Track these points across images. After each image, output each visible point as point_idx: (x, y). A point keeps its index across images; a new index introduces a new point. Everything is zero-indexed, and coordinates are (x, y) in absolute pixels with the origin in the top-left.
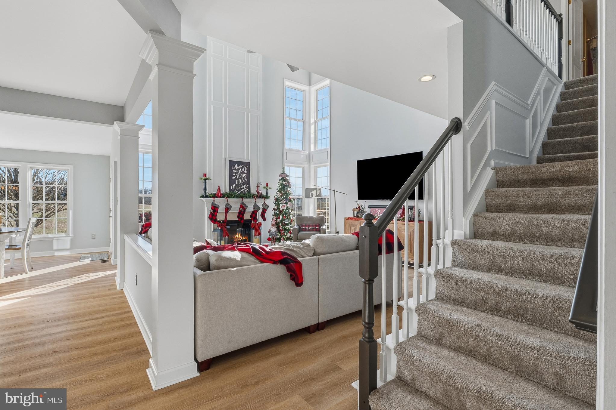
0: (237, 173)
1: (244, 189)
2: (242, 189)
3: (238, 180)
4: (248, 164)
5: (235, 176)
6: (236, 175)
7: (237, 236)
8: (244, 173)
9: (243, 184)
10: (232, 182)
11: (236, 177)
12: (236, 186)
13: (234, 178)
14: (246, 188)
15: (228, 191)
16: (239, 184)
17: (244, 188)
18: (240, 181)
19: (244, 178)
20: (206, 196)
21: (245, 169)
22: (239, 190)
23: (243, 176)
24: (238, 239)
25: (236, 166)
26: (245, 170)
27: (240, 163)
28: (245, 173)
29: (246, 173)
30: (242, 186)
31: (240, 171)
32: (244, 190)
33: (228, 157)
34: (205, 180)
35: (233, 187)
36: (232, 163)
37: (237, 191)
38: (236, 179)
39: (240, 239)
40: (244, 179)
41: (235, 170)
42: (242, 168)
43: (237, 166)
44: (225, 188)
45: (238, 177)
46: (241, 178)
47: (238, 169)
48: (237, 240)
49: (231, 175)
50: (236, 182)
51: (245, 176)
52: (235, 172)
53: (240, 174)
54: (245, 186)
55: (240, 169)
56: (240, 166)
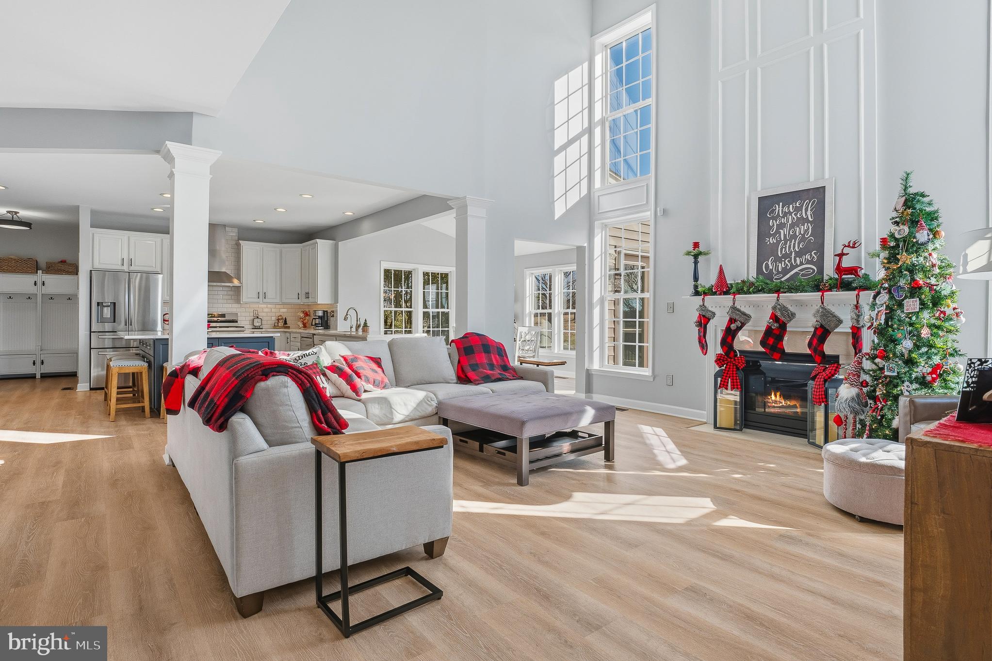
0: (781, 226)
1: (803, 267)
2: (797, 266)
3: (786, 244)
4: (817, 195)
5: (774, 235)
6: (777, 232)
7: (773, 395)
8: (805, 221)
9: (799, 254)
10: (765, 253)
11: (780, 235)
12: (778, 260)
13: (772, 240)
14: (808, 262)
15: (753, 274)
16: (787, 256)
17: (802, 264)
18: (790, 246)
19: (803, 235)
20: (697, 293)
21: (806, 210)
22: (785, 271)
23: (800, 230)
25: (779, 208)
26: (809, 213)
27: (790, 198)
28: (808, 221)
29: (811, 222)
30: (795, 260)
31: (791, 219)
32: (801, 270)
33: (759, 188)
34: (696, 257)
35: (767, 266)
36: (766, 204)
37: (779, 273)
38: (778, 242)
39: (781, 405)
40: (803, 238)
41: (775, 218)
42: (798, 209)
43: (783, 207)
44: (746, 271)
45: (785, 236)
46: (794, 237)
47: (785, 214)
48: (773, 404)
49: (763, 234)
50: (779, 248)
51: (806, 231)
52: (775, 224)
53: (793, 226)
54: (808, 257)
55: (790, 213)
56: (791, 206)
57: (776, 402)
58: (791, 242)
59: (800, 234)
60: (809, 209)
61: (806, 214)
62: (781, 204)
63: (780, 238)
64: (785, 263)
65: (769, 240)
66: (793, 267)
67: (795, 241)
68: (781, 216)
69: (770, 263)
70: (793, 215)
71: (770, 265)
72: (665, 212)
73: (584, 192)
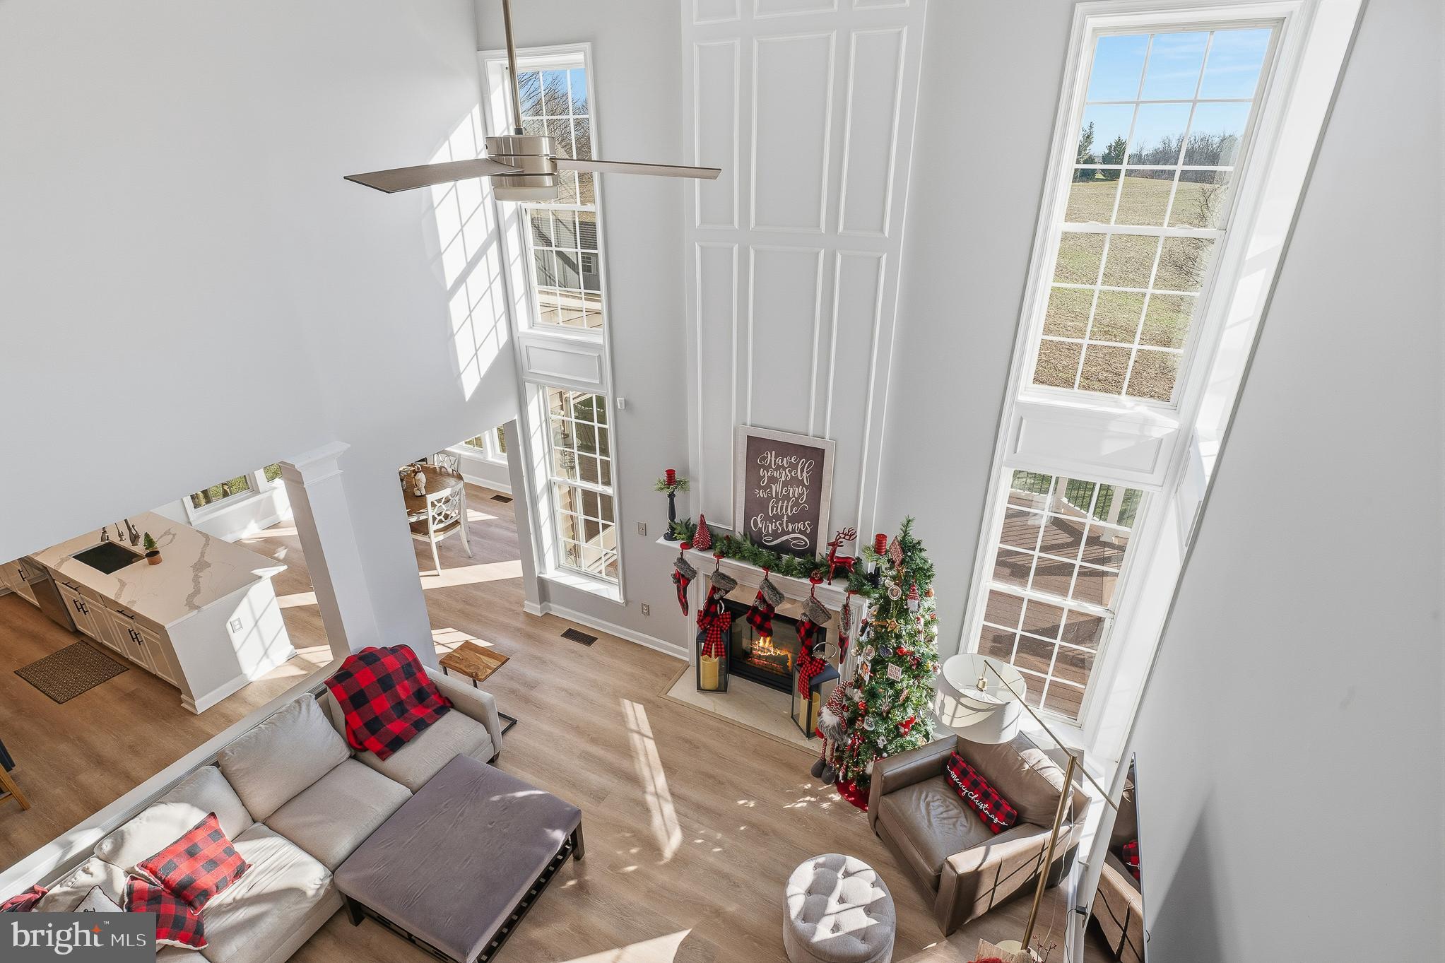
0: (773, 480)
1: (795, 535)
2: (788, 533)
3: (777, 503)
4: (815, 456)
5: (765, 488)
6: (768, 486)
7: (761, 641)
8: (800, 482)
9: (792, 519)
10: (754, 506)
11: (771, 490)
12: (768, 519)
13: (762, 494)
14: (801, 532)
15: (740, 528)
16: (778, 518)
17: (793, 532)
18: (782, 507)
19: (797, 499)
20: (672, 535)
21: (802, 471)
22: (776, 535)
23: (795, 491)
24: (762, 651)
25: (771, 457)
26: (805, 474)
27: (784, 449)
28: (804, 485)
29: (807, 487)
30: (787, 526)
31: (784, 475)
32: (793, 538)
33: (749, 422)
34: (672, 493)
35: (756, 523)
36: (756, 447)
38: (769, 498)
39: (769, 653)
40: (796, 504)
41: (767, 468)
42: (793, 466)
43: (776, 458)
44: (732, 520)
45: (777, 493)
46: (787, 497)
47: (778, 467)
48: (760, 653)
49: (752, 483)
50: (770, 508)
51: (801, 495)
52: (766, 476)
53: (785, 484)
54: (800, 525)
55: (784, 469)
56: (785, 459)
57: (763, 649)
58: (783, 503)
59: (794, 496)
60: (805, 471)
61: (801, 476)
62: (774, 452)
63: (772, 494)
64: (776, 525)
65: (759, 493)
66: (785, 533)
67: (788, 503)
68: (774, 467)
69: (759, 520)
70: (787, 470)
71: (759, 522)
72: (626, 403)
73: (504, 337)
